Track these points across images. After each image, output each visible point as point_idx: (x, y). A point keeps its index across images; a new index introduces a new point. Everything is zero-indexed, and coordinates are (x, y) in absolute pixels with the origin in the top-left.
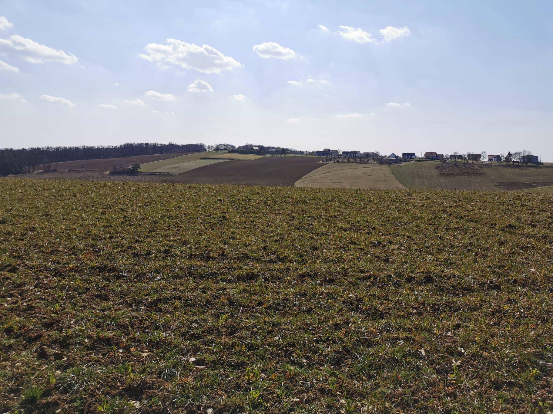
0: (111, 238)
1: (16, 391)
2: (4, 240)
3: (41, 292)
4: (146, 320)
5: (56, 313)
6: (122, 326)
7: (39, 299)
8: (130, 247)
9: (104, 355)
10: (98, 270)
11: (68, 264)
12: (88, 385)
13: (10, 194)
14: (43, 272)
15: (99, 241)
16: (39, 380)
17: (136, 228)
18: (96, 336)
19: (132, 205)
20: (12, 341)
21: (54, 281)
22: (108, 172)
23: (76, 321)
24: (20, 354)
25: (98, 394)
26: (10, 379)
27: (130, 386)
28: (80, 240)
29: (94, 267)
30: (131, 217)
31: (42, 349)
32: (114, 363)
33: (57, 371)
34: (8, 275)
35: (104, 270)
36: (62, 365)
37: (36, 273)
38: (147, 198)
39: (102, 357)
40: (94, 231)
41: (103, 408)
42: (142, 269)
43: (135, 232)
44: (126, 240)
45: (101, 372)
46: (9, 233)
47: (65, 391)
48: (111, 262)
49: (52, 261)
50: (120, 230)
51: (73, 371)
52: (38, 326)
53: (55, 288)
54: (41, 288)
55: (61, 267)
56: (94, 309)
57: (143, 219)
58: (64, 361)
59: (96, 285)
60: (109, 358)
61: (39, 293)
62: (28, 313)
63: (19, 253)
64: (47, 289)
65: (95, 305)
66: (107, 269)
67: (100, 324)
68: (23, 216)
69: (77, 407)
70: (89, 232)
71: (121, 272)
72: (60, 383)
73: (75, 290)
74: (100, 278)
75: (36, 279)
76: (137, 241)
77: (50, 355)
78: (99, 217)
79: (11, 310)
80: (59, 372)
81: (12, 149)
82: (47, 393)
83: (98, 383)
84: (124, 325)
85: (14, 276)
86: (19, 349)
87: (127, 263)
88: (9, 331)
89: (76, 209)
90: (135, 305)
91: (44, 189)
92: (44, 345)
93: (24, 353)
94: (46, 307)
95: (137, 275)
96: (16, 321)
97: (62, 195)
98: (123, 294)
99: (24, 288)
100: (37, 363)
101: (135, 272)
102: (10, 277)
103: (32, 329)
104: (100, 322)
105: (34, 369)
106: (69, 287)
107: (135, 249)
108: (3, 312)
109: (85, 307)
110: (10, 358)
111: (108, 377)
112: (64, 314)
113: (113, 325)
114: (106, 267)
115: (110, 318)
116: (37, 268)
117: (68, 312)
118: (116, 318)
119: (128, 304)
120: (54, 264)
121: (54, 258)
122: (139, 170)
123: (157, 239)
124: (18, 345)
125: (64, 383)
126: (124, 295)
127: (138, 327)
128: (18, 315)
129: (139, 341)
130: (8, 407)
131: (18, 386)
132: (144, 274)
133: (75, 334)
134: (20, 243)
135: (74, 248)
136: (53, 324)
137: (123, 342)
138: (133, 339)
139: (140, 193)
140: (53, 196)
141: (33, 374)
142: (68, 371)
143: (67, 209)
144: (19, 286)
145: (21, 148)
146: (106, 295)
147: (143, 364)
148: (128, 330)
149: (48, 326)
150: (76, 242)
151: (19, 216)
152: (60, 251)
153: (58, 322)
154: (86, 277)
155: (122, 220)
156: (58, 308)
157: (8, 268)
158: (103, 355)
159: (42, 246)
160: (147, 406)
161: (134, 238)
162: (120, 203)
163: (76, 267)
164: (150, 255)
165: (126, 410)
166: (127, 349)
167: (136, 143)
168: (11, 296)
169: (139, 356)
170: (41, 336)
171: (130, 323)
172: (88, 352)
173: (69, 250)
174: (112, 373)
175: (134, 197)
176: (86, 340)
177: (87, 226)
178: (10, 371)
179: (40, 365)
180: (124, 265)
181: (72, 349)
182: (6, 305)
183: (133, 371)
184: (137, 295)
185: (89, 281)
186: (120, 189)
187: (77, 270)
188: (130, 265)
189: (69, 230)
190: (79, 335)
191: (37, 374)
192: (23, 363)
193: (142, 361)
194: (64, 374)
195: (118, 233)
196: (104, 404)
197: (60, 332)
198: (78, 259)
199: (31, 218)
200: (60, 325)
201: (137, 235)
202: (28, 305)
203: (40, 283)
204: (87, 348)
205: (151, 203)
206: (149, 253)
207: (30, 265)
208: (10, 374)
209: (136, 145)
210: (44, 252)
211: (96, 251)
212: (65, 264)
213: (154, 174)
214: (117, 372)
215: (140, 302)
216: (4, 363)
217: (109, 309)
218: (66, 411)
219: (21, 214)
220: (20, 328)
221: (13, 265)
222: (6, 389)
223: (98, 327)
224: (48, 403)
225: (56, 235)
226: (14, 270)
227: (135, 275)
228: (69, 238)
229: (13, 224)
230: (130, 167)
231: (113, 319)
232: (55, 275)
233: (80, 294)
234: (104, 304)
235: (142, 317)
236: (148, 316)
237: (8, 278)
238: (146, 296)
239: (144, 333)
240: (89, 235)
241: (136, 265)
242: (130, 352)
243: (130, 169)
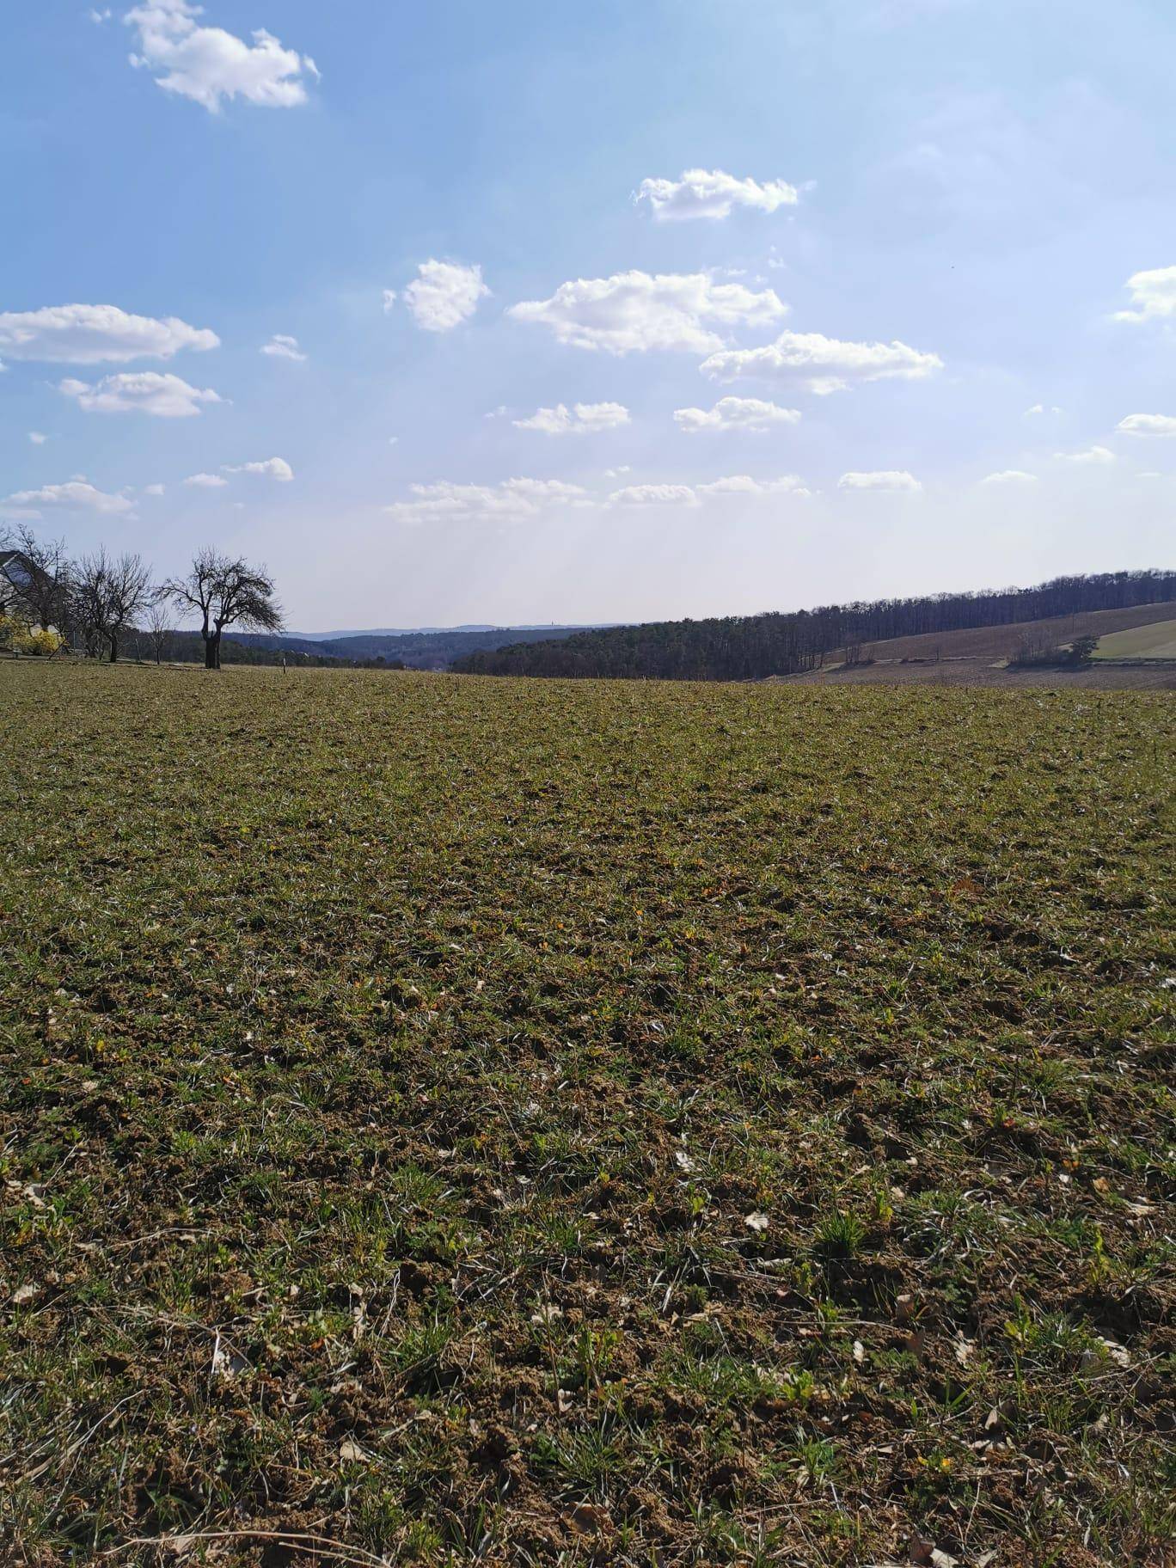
0: (1023, 846)
1: (802, 1210)
2: (766, 832)
3: (848, 969)
4: (1137, 1106)
5: (886, 1032)
6: (1062, 1107)
7: (847, 987)
8: (1079, 879)
9: (1016, 1178)
10: (989, 933)
11: (910, 906)
12: (978, 1253)
13: (776, 722)
14: (852, 921)
15: (988, 852)
16: (854, 1200)
17: (1094, 824)
18: (992, 1119)
19: (1080, 754)
20: (790, 1083)
21: (878, 948)
22: (1003, 664)
23: (936, 1064)
24: (807, 1119)
25: (1005, 1287)
26: (790, 1176)
27: (1098, 1291)
28: (938, 846)
29: (978, 923)
30: (1079, 792)
31: (858, 1121)
32: (1046, 1210)
33: (893, 1189)
34: (777, 917)
35: (1006, 937)
36: (906, 1177)
37: (835, 920)
38: (1125, 736)
39: (1009, 1181)
40: (976, 825)
41: (1022, 1332)
42: (1117, 948)
43: (1092, 836)
44: (1065, 856)
45: (1011, 1226)
46: (776, 816)
47: (917, 1250)
48: (1025, 914)
49: (874, 894)
50: (1044, 826)
51: (936, 1201)
52: (846, 1058)
53: (881, 965)
54: (849, 960)
55: (894, 913)
56: (983, 1039)
57: (1116, 798)
58: (910, 1165)
59: (987, 974)
60: (1031, 1191)
61: (845, 973)
62: (822, 1021)
63: (798, 867)
64: (863, 966)
65: (985, 1029)
66: (1015, 933)
67: (1002, 1086)
68: (805, 777)
69: (950, 1304)
70: (962, 825)
71: (1055, 947)
72: (904, 1223)
73: (930, 979)
74: (995, 955)
75: (837, 936)
76: (1099, 863)
77: (876, 1141)
78: (987, 785)
79: (785, 1004)
80: (898, 1192)
81: (776, 615)
82: (873, 1242)
83: (1006, 1254)
84: (1070, 1105)
85: (789, 922)
86: (805, 1107)
87: (1072, 922)
88: (783, 1055)
89: (927, 760)
90: (1099, 1053)
91: (850, 710)
92: (861, 1110)
93: (815, 1120)
94: (862, 1010)
95: (1104, 963)
96: (796, 1034)
97: (893, 724)
98: (1063, 1012)
99: (809, 955)
100: (846, 1154)
101: (1098, 954)
102: (780, 922)
103: (832, 1064)
104: (1001, 1082)
105: (840, 1167)
106: (916, 968)
107: (1093, 886)
108: (768, 1006)
109: (957, 1029)
110: (785, 1124)
111: (1032, 1246)
112: (905, 1039)
113: (1039, 1099)
114: (1010, 929)
115: (1029, 1076)
116: (839, 908)
117: (917, 1037)
118: (1048, 1080)
119: (1077, 1044)
120: (878, 902)
121: (876, 887)
122: (1094, 654)
123: (1160, 861)
124: (803, 1096)
125: (914, 1227)
126: (1067, 1016)
127: (1114, 1122)
128: (802, 1021)
129: (1119, 1164)
130: (786, 1247)
131: (807, 1198)
132: (1123, 963)
133: (937, 1098)
134: (800, 842)
135: (924, 866)
136: (882, 1059)
137: (1070, 1154)
138: (1099, 1153)
139: (1101, 721)
140: (872, 728)
141: (840, 1180)
142: (924, 1196)
143: (904, 761)
144: (800, 947)
145: (796, 610)
146: (1013, 1009)
147: (1135, 1238)
148: (1082, 1123)
149: (869, 1061)
150: (930, 851)
151: (796, 774)
152: (890, 871)
153: (891, 1056)
154: (958, 949)
155: (1053, 798)
156: (891, 1020)
157: (775, 902)
158: (1012, 1176)
159: (849, 854)
160: (1154, 1372)
161: (1088, 854)
162: (1045, 750)
163: (933, 916)
164: (1142, 907)
165: (1090, 1362)
166: (1083, 1177)
167: (1088, 576)
168: (784, 969)
169: (1122, 1210)
170: (852, 1085)
171: (1090, 1103)
172: (972, 1158)
173: (913, 871)
174: (1043, 1237)
175: (1084, 731)
176: (967, 1124)
177: (955, 809)
178: (790, 1156)
179: (852, 1160)
180: (1064, 928)
181: (930, 1139)
182: (773, 991)
183: (1106, 1250)
184: (1106, 1025)
185: (969, 963)
186: (1044, 710)
187: (934, 926)
188: (1079, 929)
189: (911, 816)
190: (947, 1106)
191: (848, 1181)
192: (815, 1145)
193: (1130, 1228)
194: (911, 1201)
195: (1041, 834)
196: (1025, 1321)
197: (899, 1086)
198: (936, 898)
199: (821, 782)
200: (899, 1066)
201: (1101, 846)
202: (820, 999)
203: (846, 947)
204: (970, 1146)
205: (1139, 752)
206: (1138, 902)
207: (822, 898)
208: (789, 1164)
209: (1088, 581)
210: (853, 870)
211: (981, 880)
212: (905, 906)
213: (1139, 664)
214: (1056, 1238)
215: (1116, 1047)
216: (775, 1132)
217: (1022, 1048)
218: (923, 1305)
219: (800, 770)
220: (806, 1055)
221: (785, 895)
222: (780, 1198)
223: (996, 1094)
224: (877, 1268)
225: (880, 827)
226: (787, 907)
227: (1098, 962)
228: (911, 839)
229: (784, 795)
230: (1068, 647)
231: (1039, 1080)
232: (882, 932)
233: (942, 991)
234: (1009, 1032)
235: (1125, 1093)
236: (1143, 1094)
237: (776, 926)
238: (1135, 1030)
239: (1133, 1141)
240: (963, 834)
241: (1097, 932)
242: (1091, 1189)
243: (1066, 651)
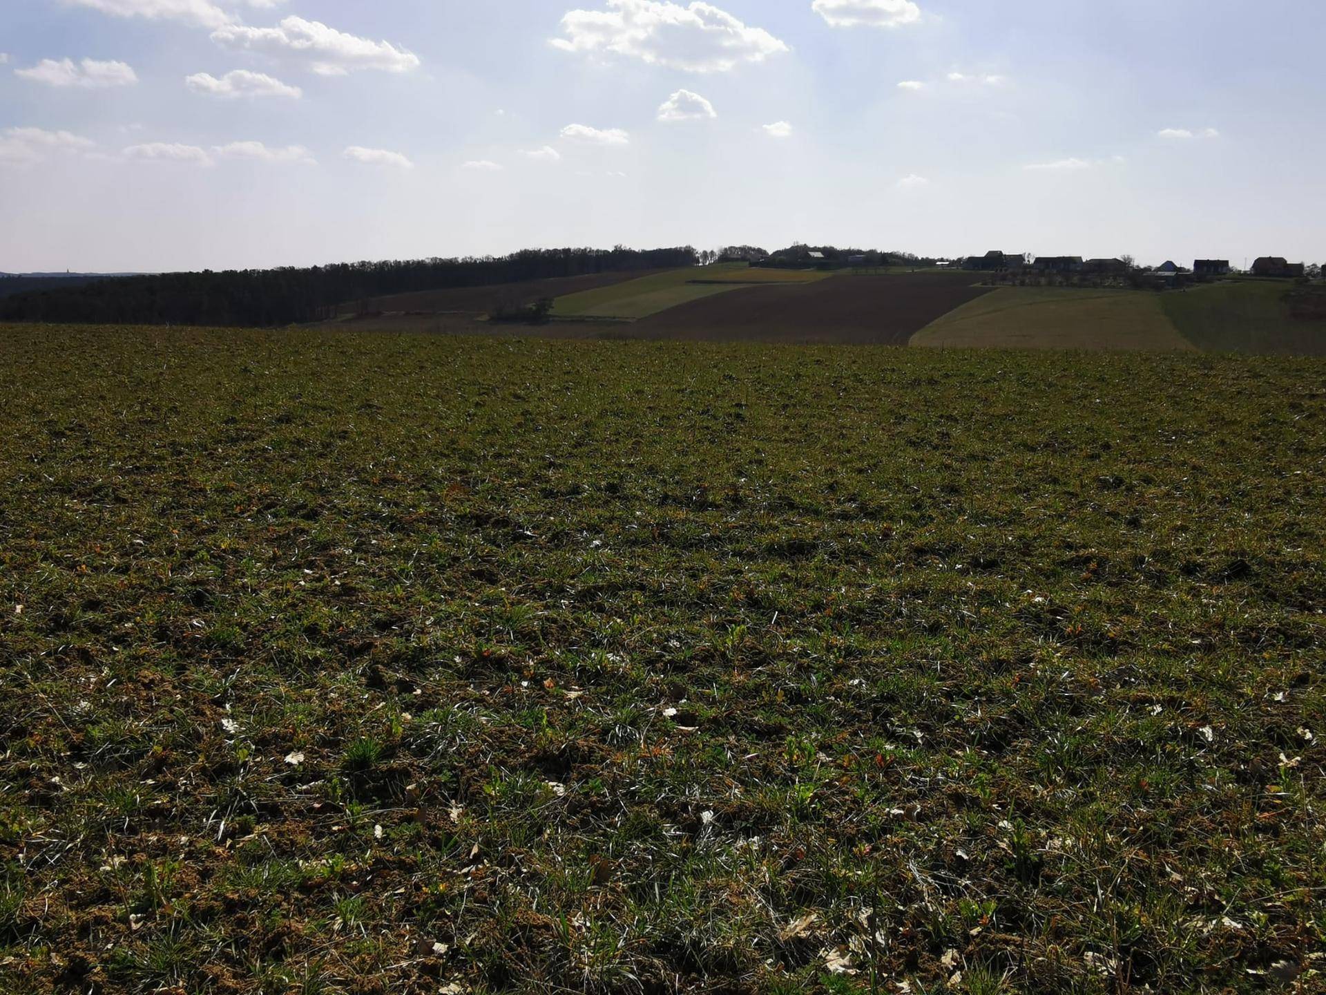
0: (498, 456)
1: (332, 743)
2: (291, 456)
3: (365, 560)
4: (573, 627)
5: (397, 602)
6: (525, 636)
7: (365, 573)
8: (537, 478)
9: (492, 690)
10: (474, 522)
11: (414, 506)
12: (465, 745)
13: (296, 363)
14: (368, 522)
15: (473, 461)
16: (373, 728)
17: (548, 437)
18: (476, 653)
19: (538, 386)
20: (319, 652)
21: (390, 540)
22: (485, 318)
23: (435, 620)
24: (334, 677)
25: (483, 763)
26: (320, 721)
27: (545, 752)
28: (436, 460)
29: (466, 515)
30: (538, 414)
31: (376, 671)
32: (512, 707)
33: (404, 714)
34: (303, 524)
35: (487, 523)
36: (413, 704)
37: (354, 523)
38: (568, 373)
39: (488, 693)
40: (464, 442)
41: (494, 789)
42: (562, 523)
43: (547, 446)
44: (528, 461)
45: (488, 721)
46: (299, 443)
47: (421, 752)
48: (500, 506)
49: (384, 500)
50: (516, 440)
51: (435, 715)
52: (365, 626)
53: (392, 553)
54: (366, 552)
55: (402, 512)
56: (470, 598)
57: (563, 418)
58: (416, 695)
59: (472, 551)
60: (502, 696)
61: (363, 563)
62: (344, 601)
63: (321, 483)
64: (378, 556)
65: (471, 591)
66: (493, 519)
67: (483, 628)
68: (324, 409)
69: (445, 783)
70: (453, 442)
71: (521, 527)
72: (411, 735)
73: (431, 559)
74: (478, 538)
75: (356, 535)
76: (551, 465)
77: (390, 683)
78: (472, 411)
79: (314, 592)
80: (407, 716)
81: (292, 269)
82: (389, 752)
83: (484, 741)
84: (529, 633)
85: (314, 528)
86: (332, 668)
87: (531, 509)
88: (312, 631)
89: (425, 394)
90: (550, 597)
91: (361, 353)
92: (378, 663)
93: (342, 675)
94: (377, 589)
95: (553, 535)
96: (324, 613)
97: (396, 364)
98: (527, 571)
99: (332, 552)
100: (366, 696)
101: (549, 529)
102: (307, 528)
103: (353, 632)
104: (482, 626)
105: (362, 706)
106: (420, 553)
107: (547, 482)
108: (298, 595)
109: (451, 594)
110: (316, 683)
111: (502, 732)
112: (412, 606)
113: (508, 633)
114: (490, 517)
115: (501, 618)
116: (357, 513)
117: (420, 603)
118: (515, 619)
119: (536, 592)
120: (389, 505)
121: (387, 494)
122: (551, 312)
123: (591, 461)
124: (331, 659)
125: (418, 737)
126: (528, 574)
127: (559, 641)
128: (327, 603)
129: (561, 668)
130: (319, 772)
131: (335, 734)
132: (567, 534)
133: (436, 644)
134: (321, 463)
135: (425, 475)
136: (393, 623)
137: (528, 666)
138: (547, 663)
139: (553, 362)
140: (380, 367)
141: (361, 715)
142: (426, 714)
143: (407, 394)
144: (325, 547)
145: (310, 266)
146: (492, 574)
147: (569, 713)
148: (537, 645)
149: (383, 626)
150: (429, 464)
151: (316, 408)
152: (397, 481)
153: (400, 620)
154: (452, 535)
155: (521, 419)
156: (401, 593)
157: (302, 512)
158: (490, 689)
159: (364, 470)
160: (579, 794)
161: (543, 459)
162: (514, 384)
163: (432, 513)
164: (579, 493)
165: (539, 798)
166: (537, 681)
167: (543, 250)
168: (311, 565)
169: (563, 698)
170: (370, 645)
171: (542, 631)
172: (462, 682)
173: (417, 480)
174: (509, 725)
175: (541, 369)
176: (457, 659)
177: (448, 430)
178: (320, 706)
179: (372, 701)
180: (527, 513)
181: (431, 675)
182: (302, 583)
183: (550, 724)
184: (554, 576)
185: (459, 544)
186: (513, 353)
187: (434, 520)
188: (538, 513)
189: (413, 437)
190: (443, 649)
191: (367, 715)
192: (341, 694)
193: (567, 707)
194: (416, 720)
195: (511, 447)
196: (496, 781)
197: (407, 640)
198: (434, 499)
199: (338, 412)
200: (406, 626)
201: (551, 453)
202: (342, 585)
203: (363, 543)
204: (460, 674)
205: (577, 384)
206: (576, 490)
207: (342, 506)
208: (319, 711)
209: (544, 253)
210: (368, 482)
211: (468, 483)
212: (410, 507)
213: (581, 320)
214: (519, 724)
215: (561, 591)
216: (307, 690)
217: (498, 600)
218: (425, 788)
219: (319, 403)
220: (332, 628)
221: (311, 505)
222: (313, 738)
223: (478, 634)
224: (391, 771)
225: (389, 447)
226: (312, 515)
227: (549, 535)
228: (414, 455)
229: (306, 424)
230: (531, 306)
231: (508, 620)
232: (391, 529)
233: (442, 568)
234: (489, 590)
235: (565, 621)
236: (577, 619)
237: (303, 531)
238: (572, 578)
239: (570, 651)
240: (454, 449)
241: (549, 514)
242: (542, 687)
243: (531, 309)
